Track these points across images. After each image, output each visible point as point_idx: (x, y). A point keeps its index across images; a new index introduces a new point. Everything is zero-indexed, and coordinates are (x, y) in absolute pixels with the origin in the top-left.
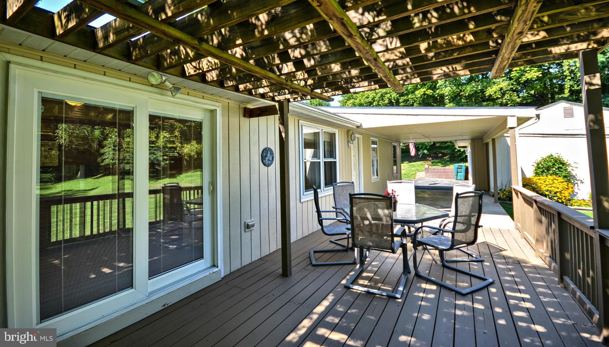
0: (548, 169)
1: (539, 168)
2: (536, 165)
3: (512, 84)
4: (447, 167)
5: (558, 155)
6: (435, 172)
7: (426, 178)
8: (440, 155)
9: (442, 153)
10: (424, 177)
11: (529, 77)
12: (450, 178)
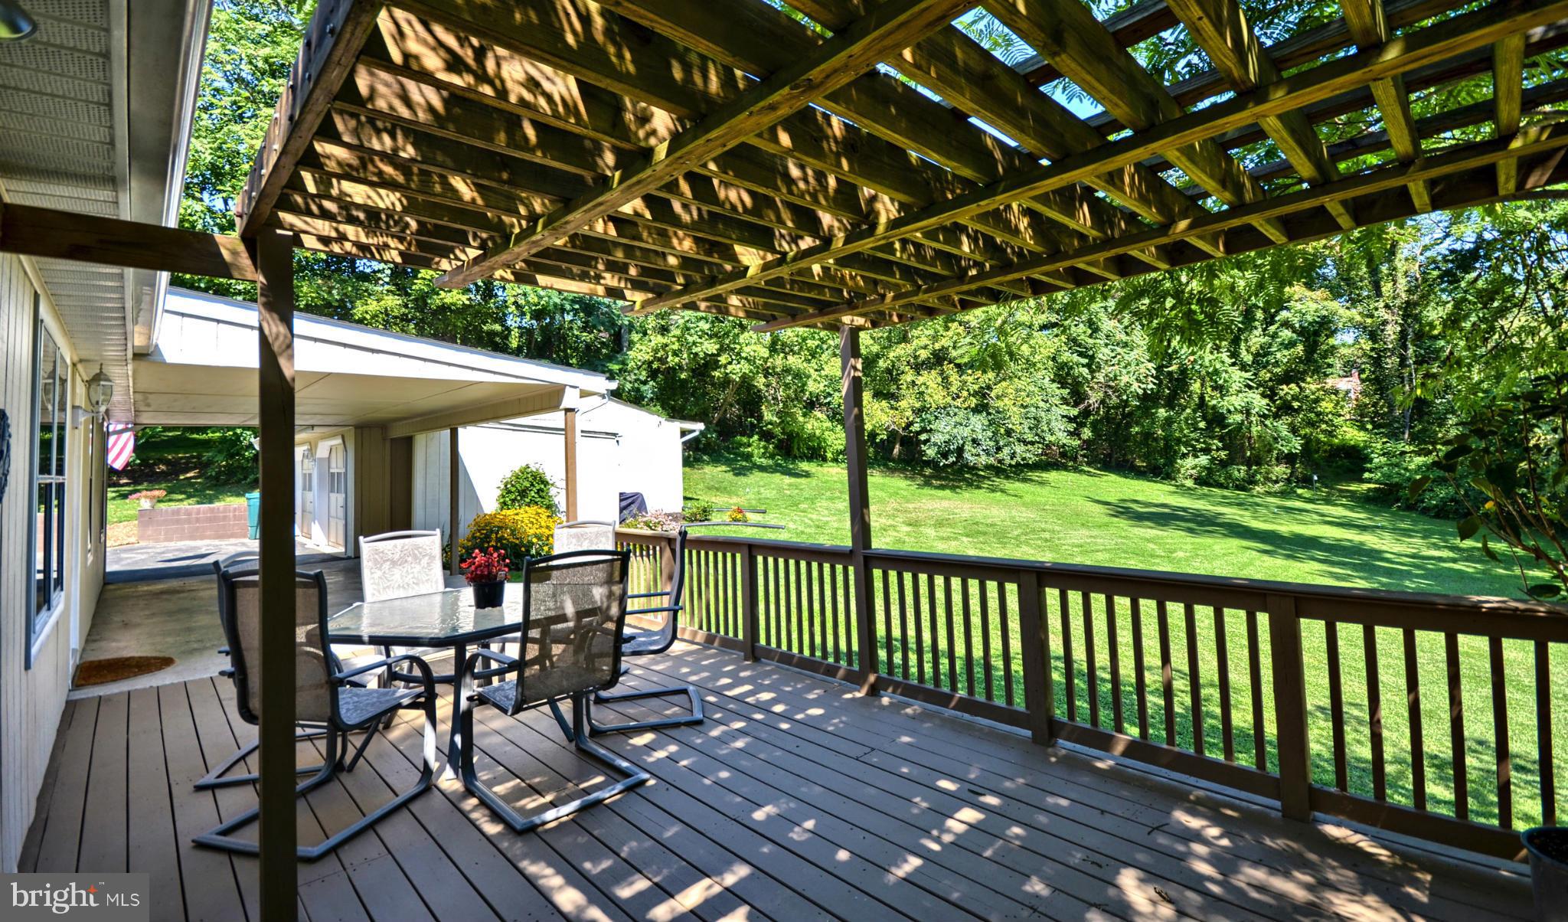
0: (523, 493)
1: (509, 492)
2: (503, 487)
3: (406, 306)
4: (217, 505)
5: (537, 466)
6: (178, 522)
7: (143, 544)
8: (163, 467)
9: (167, 462)
10: (133, 539)
11: (448, 300)
12: (233, 536)
